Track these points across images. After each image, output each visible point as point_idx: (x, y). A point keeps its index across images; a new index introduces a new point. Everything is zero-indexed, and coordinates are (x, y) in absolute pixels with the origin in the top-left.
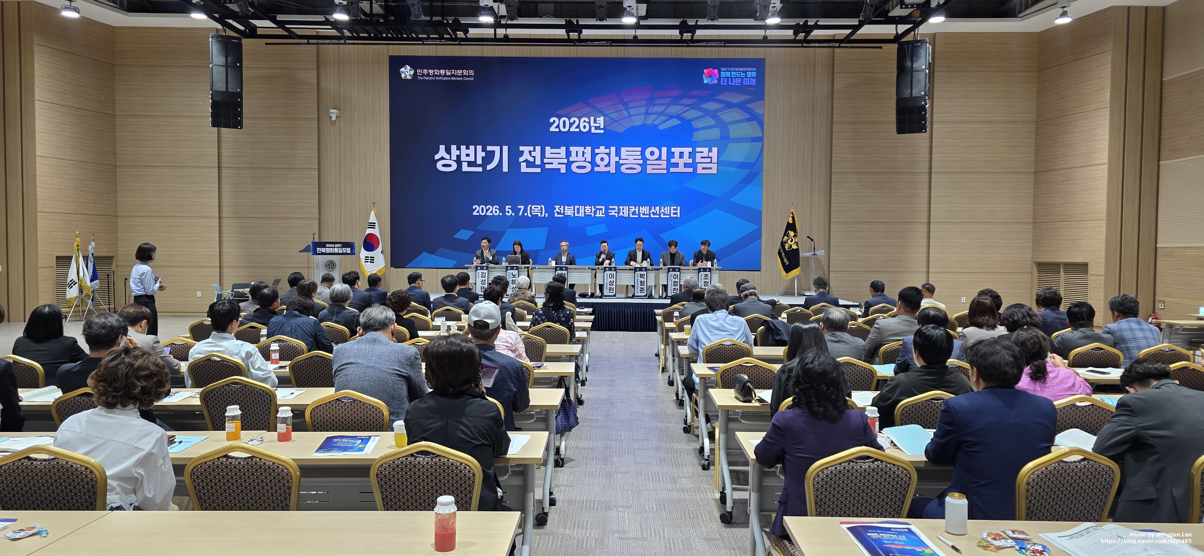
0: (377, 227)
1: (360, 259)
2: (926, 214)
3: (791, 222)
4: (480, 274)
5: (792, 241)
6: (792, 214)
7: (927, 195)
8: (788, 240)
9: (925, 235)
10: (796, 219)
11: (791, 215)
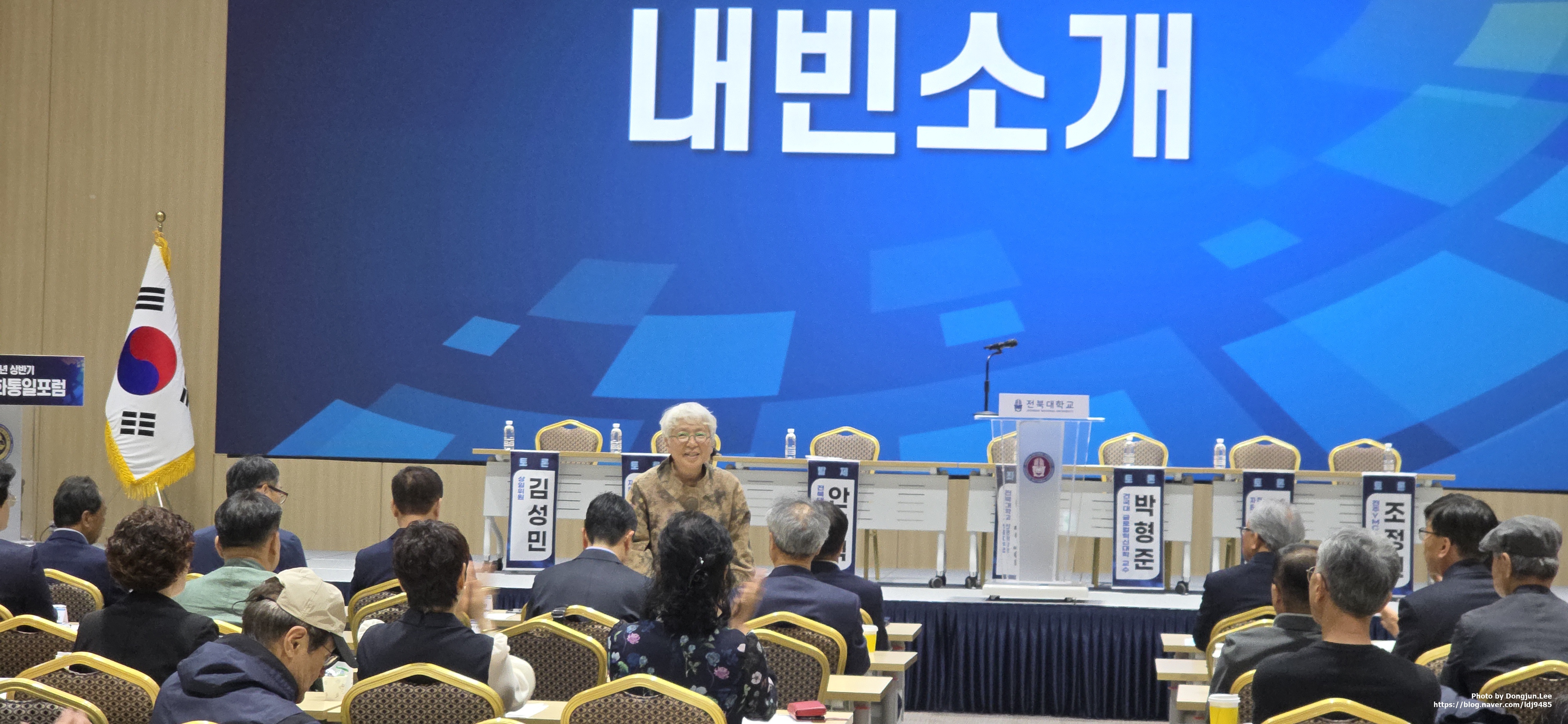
0: (168, 303)
1: (104, 419)
4: (528, 484)
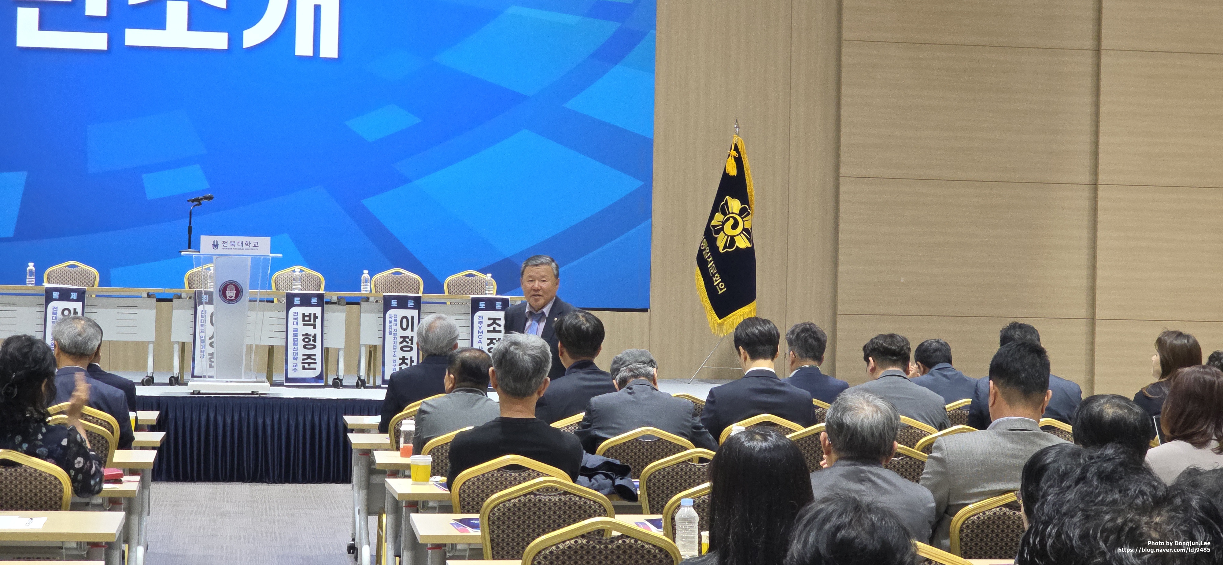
2: (1086, 161)
3: (733, 171)
5: (735, 226)
6: (736, 149)
7: (1088, 110)
8: (724, 223)
9: (1085, 220)
10: (746, 163)
11: (734, 153)
